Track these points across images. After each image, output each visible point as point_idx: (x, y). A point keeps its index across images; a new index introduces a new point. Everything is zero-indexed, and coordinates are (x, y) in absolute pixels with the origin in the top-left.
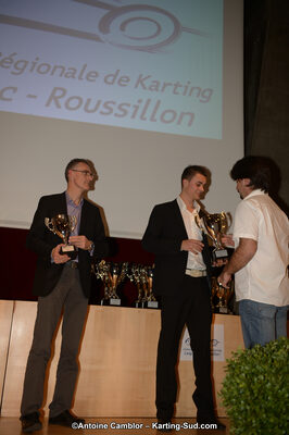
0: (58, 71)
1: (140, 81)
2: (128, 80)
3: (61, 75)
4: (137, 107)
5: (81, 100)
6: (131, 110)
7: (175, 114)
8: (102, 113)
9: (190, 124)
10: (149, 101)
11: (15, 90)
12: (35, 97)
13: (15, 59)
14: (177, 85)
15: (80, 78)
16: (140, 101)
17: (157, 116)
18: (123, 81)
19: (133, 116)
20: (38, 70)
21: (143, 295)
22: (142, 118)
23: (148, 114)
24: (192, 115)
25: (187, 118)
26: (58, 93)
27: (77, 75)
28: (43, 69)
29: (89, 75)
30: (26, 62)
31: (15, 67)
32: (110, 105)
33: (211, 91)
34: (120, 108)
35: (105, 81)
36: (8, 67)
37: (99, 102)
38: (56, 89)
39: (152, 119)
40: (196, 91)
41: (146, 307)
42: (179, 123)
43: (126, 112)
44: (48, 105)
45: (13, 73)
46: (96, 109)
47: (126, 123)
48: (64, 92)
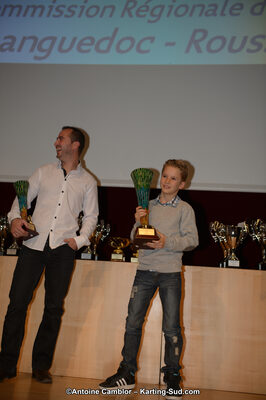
0: (198, 10)
3: (200, 15)
5: (224, 39)
8: (249, 51)
11: (152, 39)
12: (173, 44)
13: (151, 5)
15: (222, 14)
20: (176, 13)
26: (199, 36)
27: (219, 12)
28: (182, 11)
29: (232, 8)
30: (163, 7)
31: (152, 15)
32: (258, 40)
35: (252, 12)
36: (144, 16)
37: (245, 38)
38: (196, 31)
44: (187, 51)
45: (149, 21)
46: (242, 47)
48: (205, 33)
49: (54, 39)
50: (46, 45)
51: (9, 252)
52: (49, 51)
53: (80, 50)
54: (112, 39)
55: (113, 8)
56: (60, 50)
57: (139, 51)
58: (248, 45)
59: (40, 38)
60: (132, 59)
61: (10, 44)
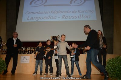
1: (79, 11)
2: (76, 11)
3: (64, 13)
4: (79, 16)
5: (68, 17)
6: (78, 17)
7: (86, 16)
8: (72, 18)
9: (90, 18)
10: (81, 15)
11: (56, 17)
12: (59, 17)
14: (86, 11)
15: (67, 13)
16: (79, 15)
17: (83, 17)
18: (75, 12)
19: (78, 18)
21: (84, 52)
22: (80, 18)
23: (81, 17)
24: (90, 16)
25: (89, 17)
26: (64, 16)
28: (61, 12)
29: (69, 12)
30: (57, 12)
33: (93, 11)
34: (75, 17)
35: (72, 12)
36: (55, 13)
38: (63, 15)
39: (82, 18)
40: (90, 11)
41: (85, 54)
42: (87, 18)
43: (77, 18)
44: (62, 18)
47: (77, 19)
49: (39, 17)
50: (38, 18)
51: (33, 53)
52: (39, 19)
53: (44, 19)
54: (49, 17)
55: (49, 12)
56: (41, 19)
57: (54, 19)
58: (72, 17)
59: (37, 17)
60: (53, 20)
61: (32, 18)
